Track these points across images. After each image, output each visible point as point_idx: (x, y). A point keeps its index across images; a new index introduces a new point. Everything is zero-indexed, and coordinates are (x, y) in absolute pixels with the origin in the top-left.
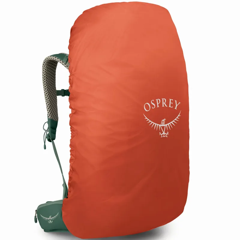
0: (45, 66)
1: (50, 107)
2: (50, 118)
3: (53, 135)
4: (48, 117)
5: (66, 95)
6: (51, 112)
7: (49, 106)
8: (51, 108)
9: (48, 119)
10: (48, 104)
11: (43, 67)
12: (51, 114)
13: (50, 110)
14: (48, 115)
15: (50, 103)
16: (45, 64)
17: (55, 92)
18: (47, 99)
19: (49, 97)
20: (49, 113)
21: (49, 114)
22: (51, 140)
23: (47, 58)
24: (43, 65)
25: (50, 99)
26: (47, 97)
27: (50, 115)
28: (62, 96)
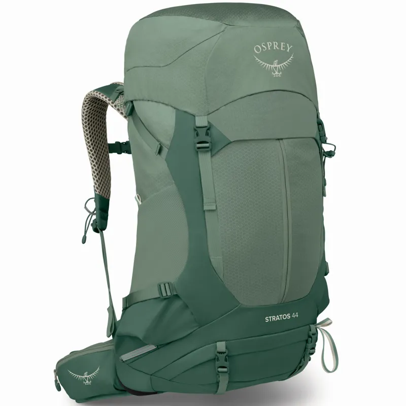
0: (86, 106)
1: (97, 174)
2: (98, 193)
3: (103, 221)
4: (95, 191)
5: (124, 152)
6: (100, 183)
7: (96, 172)
8: (100, 176)
9: (95, 194)
10: (94, 168)
11: (83, 107)
12: (99, 186)
13: (99, 179)
14: (96, 189)
15: (98, 167)
16: (87, 103)
17: (106, 148)
18: (93, 159)
19: (96, 156)
20: (96, 184)
21: (97, 186)
22: (99, 231)
23: (89, 95)
24: (84, 104)
25: (98, 160)
26: (93, 157)
27: (98, 188)
28: (118, 154)
